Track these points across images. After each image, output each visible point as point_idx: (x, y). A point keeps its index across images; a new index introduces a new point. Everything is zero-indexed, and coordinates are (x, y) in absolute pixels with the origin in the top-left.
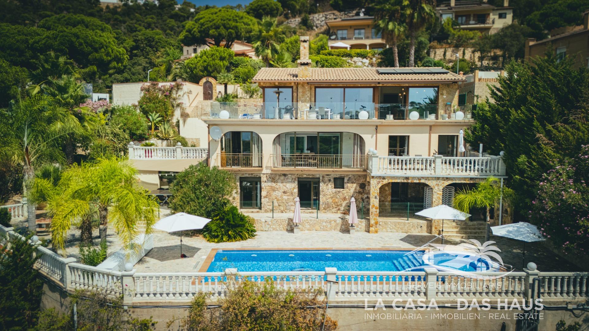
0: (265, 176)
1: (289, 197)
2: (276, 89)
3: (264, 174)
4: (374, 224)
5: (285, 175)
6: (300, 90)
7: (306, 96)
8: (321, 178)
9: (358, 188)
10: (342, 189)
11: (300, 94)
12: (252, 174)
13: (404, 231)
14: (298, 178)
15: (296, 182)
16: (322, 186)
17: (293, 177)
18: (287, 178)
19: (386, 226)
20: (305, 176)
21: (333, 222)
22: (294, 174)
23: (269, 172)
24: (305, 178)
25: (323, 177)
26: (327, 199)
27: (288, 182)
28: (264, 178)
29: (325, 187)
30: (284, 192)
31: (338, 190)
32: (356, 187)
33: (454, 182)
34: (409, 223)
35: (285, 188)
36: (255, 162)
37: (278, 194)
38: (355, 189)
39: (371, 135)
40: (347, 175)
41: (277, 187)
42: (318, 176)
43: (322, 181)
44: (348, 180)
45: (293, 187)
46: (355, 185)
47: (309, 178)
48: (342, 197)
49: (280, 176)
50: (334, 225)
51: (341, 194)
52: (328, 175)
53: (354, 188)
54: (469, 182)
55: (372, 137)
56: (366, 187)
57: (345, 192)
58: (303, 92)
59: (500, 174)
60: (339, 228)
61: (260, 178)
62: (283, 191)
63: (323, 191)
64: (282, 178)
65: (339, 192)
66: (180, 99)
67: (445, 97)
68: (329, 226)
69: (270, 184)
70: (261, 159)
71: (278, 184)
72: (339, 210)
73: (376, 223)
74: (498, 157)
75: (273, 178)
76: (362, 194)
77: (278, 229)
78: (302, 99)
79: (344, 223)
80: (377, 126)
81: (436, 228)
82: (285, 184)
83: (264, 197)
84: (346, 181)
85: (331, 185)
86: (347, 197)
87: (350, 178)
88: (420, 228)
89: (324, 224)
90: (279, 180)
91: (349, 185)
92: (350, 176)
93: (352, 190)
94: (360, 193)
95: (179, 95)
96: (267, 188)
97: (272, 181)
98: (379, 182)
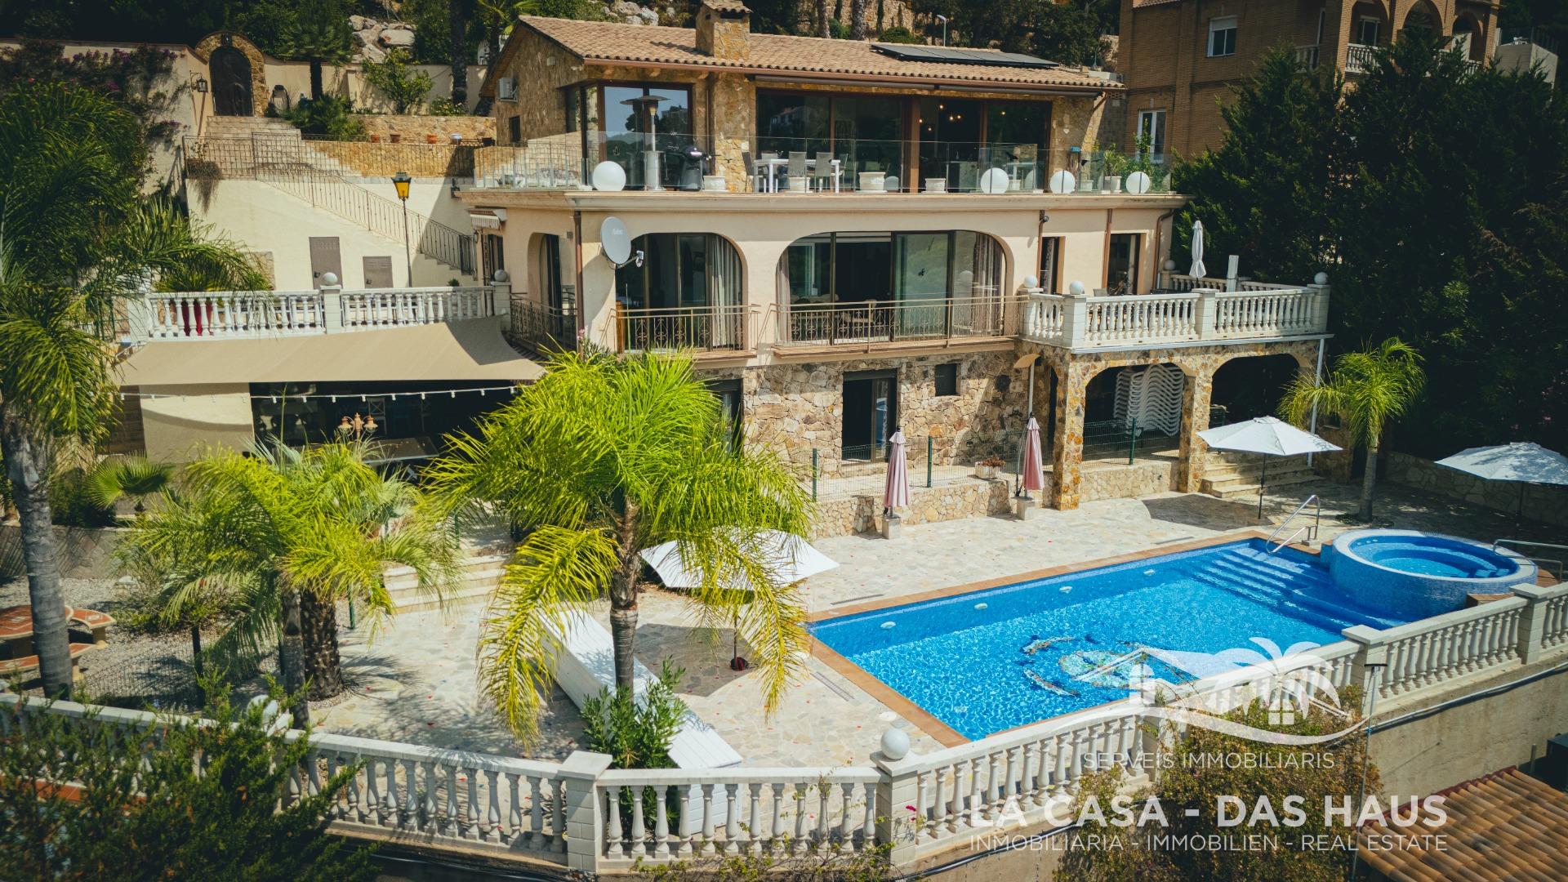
0: (753, 374)
1: (819, 433)
2: (637, 93)
3: (751, 369)
4: (1071, 485)
5: (809, 368)
6: (720, 97)
7: (739, 118)
8: (904, 370)
9: (992, 391)
10: (955, 397)
11: (719, 111)
12: (716, 372)
13: (1124, 493)
14: (845, 374)
15: (840, 387)
16: (906, 391)
17: (832, 372)
18: (816, 377)
19: (1089, 486)
20: (863, 366)
21: (970, 492)
22: (835, 364)
23: (765, 360)
24: (862, 372)
25: (909, 366)
26: (917, 429)
27: (819, 389)
28: (750, 383)
29: (913, 395)
30: (808, 421)
31: (946, 398)
32: (988, 387)
33: (1236, 355)
34: (1135, 471)
35: (809, 406)
36: (719, 335)
37: (791, 425)
38: (986, 393)
39: (1027, 239)
40: (968, 356)
41: (789, 404)
42: (896, 364)
43: (908, 377)
44: (970, 370)
45: (829, 401)
46: (985, 382)
47: (873, 371)
48: (954, 419)
49: (795, 371)
50: (971, 500)
51: (951, 411)
52: (921, 359)
53: (982, 391)
54: (1262, 354)
55: (1029, 244)
56: (1011, 385)
57: (960, 403)
58: (730, 106)
59: (1316, 329)
60: (983, 507)
61: (740, 381)
62: (804, 415)
63: (908, 407)
64: (802, 377)
65: (947, 405)
66: (160, 109)
67: (1066, 131)
68: (960, 506)
69: (767, 398)
70: (738, 323)
71: (791, 396)
72: (946, 455)
73: (1076, 481)
74: (1308, 288)
75: (777, 379)
76: (999, 406)
77: (831, 532)
78: (727, 126)
79: (997, 492)
80: (1042, 212)
81: (1195, 476)
82: (808, 395)
83: (752, 441)
84: (964, 370)
85: (928, 388)
86: (966, 418)
87: (974, 362)
88: (1157, 481)
89: (949, 500)
90: (793, 386)
91: (972, 383)
92: (976, 358)
93: (979, 397)
94: (996, 402)
95: (159, 96)
96: (760, 410)
97: (773, 390)
98: (1087, 369)
